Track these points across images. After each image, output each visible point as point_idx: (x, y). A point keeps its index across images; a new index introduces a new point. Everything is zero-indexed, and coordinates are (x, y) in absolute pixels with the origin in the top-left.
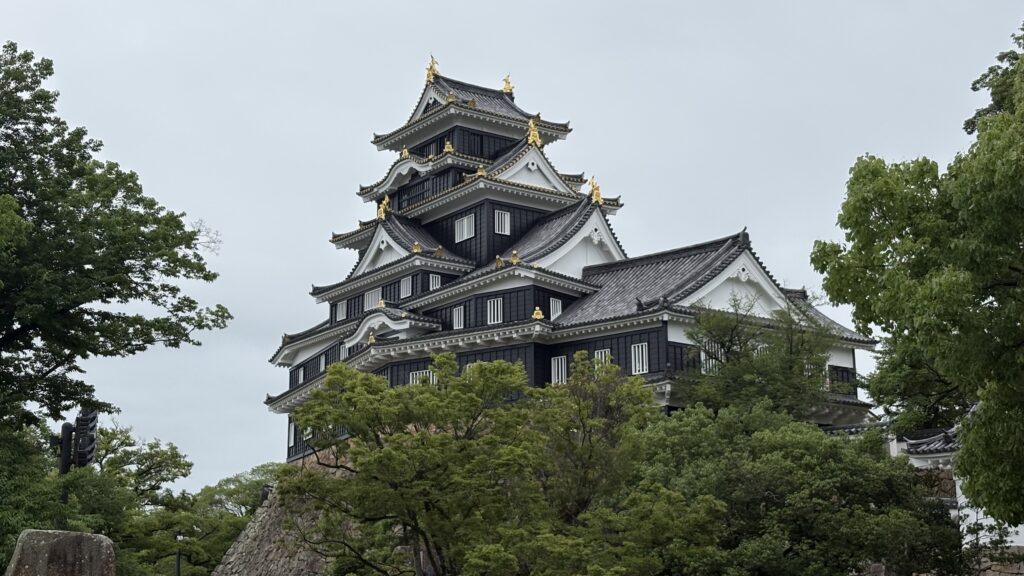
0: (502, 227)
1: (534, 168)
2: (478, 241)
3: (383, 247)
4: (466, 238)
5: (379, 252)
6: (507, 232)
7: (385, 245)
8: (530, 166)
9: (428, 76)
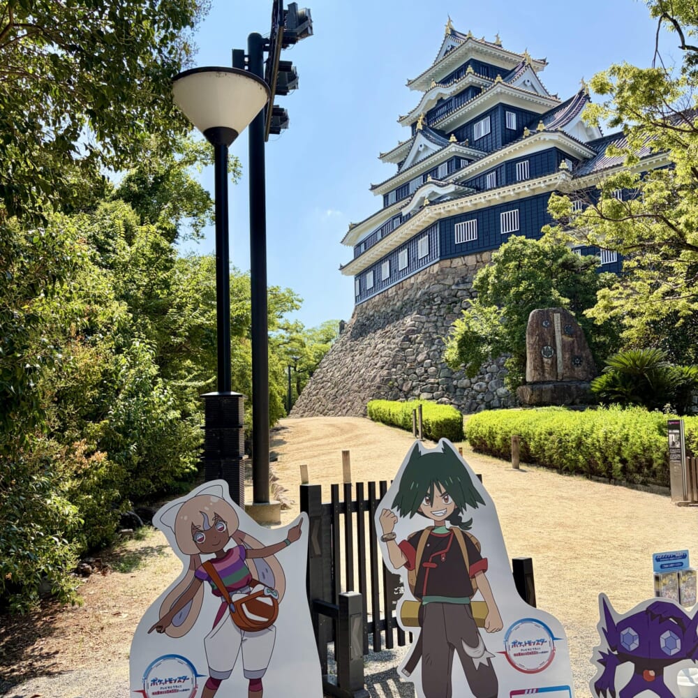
0: (510, 124)
1: (529, 84)
2: (494, 135)
3: (421, 149)
4: (483, 135)
5: (419, 152)
6: (514, 127)
7: (423, 147)
8: (526, 83)
9: (447, 30)
